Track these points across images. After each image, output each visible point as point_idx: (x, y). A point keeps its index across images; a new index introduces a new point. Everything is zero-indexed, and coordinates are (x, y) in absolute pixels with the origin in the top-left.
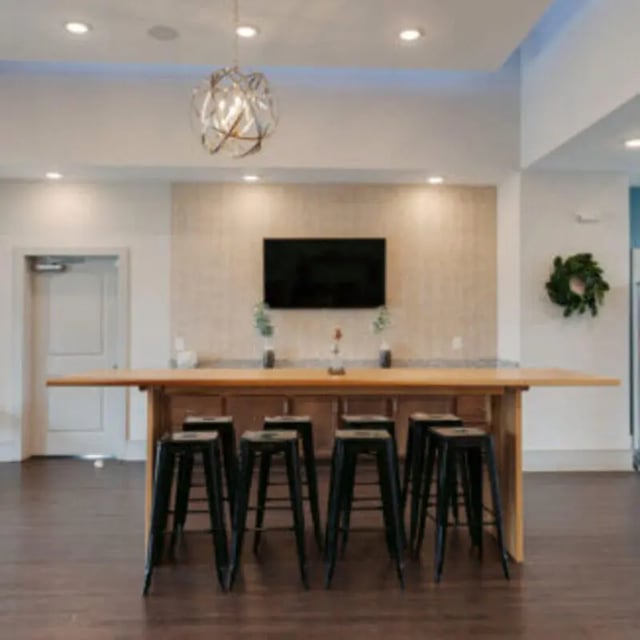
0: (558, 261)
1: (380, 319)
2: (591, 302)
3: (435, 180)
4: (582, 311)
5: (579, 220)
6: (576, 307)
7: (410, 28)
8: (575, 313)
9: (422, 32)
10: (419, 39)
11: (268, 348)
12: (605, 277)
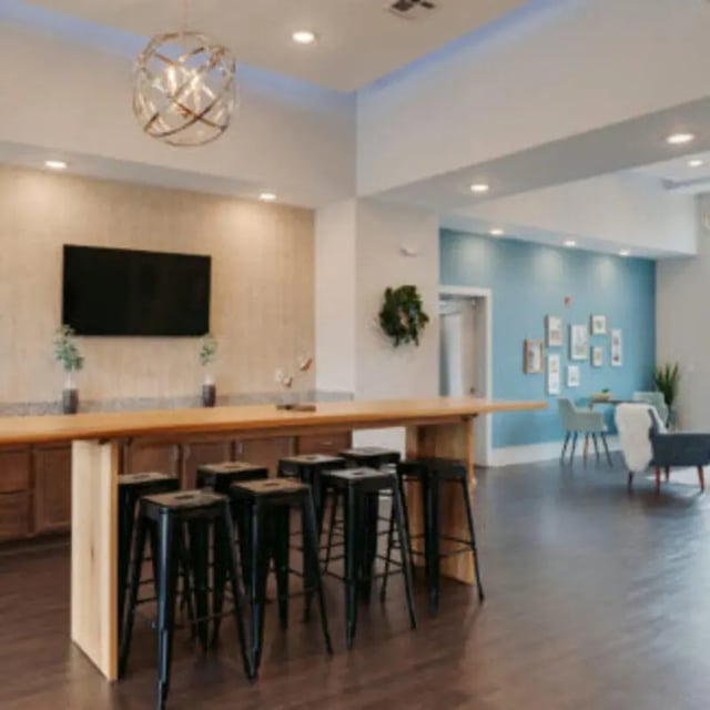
0: (388, 292)
1: (205, 348)
2: (414, 334)
3: (268, 197)
4: (407, 341)
5: (404, 253)
6: (402, 337)
7: (304, 29)
8: (403, 341)
9: (317, 36)
10: (312, 43)
11: (69, 385)
12: (425, 309)
